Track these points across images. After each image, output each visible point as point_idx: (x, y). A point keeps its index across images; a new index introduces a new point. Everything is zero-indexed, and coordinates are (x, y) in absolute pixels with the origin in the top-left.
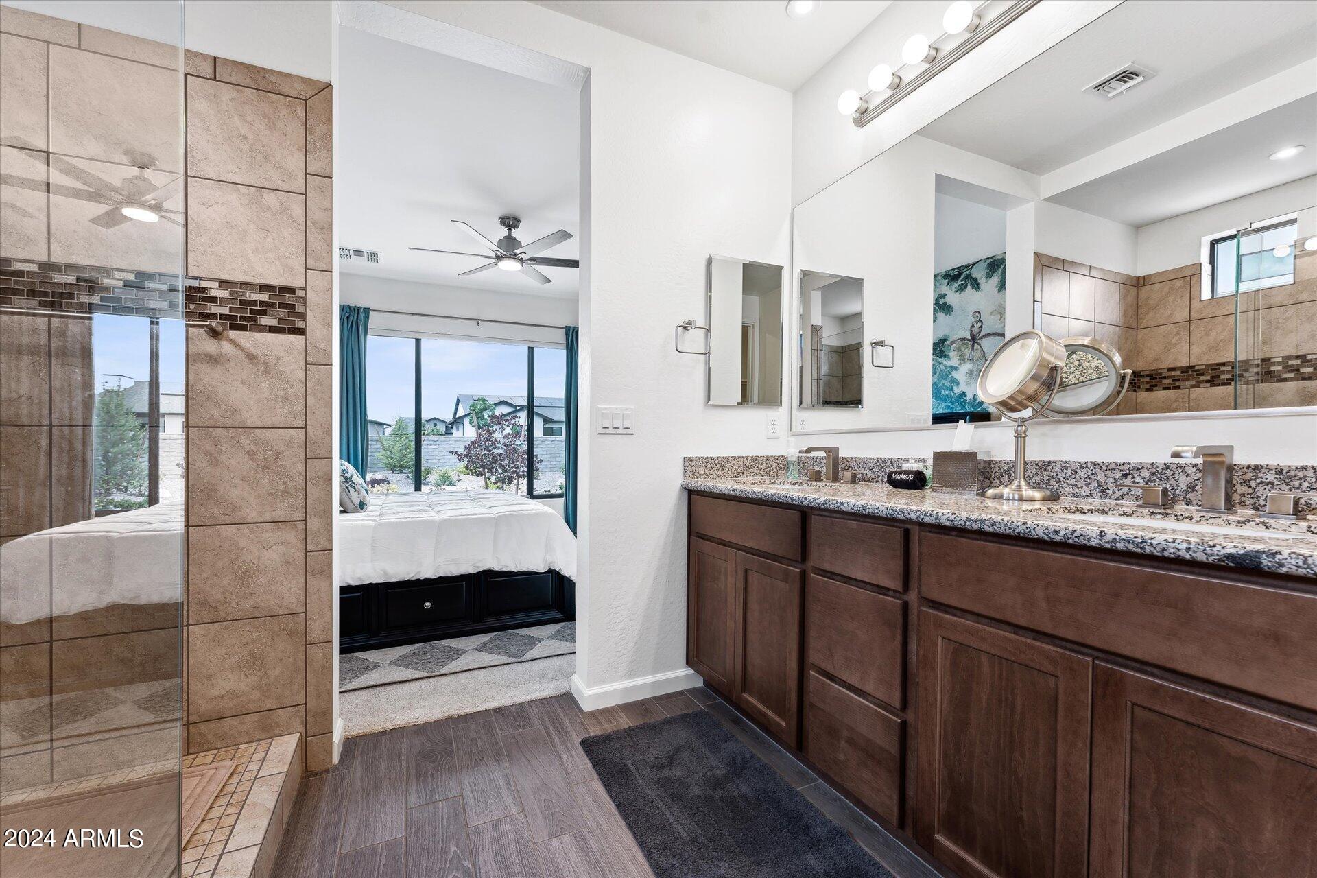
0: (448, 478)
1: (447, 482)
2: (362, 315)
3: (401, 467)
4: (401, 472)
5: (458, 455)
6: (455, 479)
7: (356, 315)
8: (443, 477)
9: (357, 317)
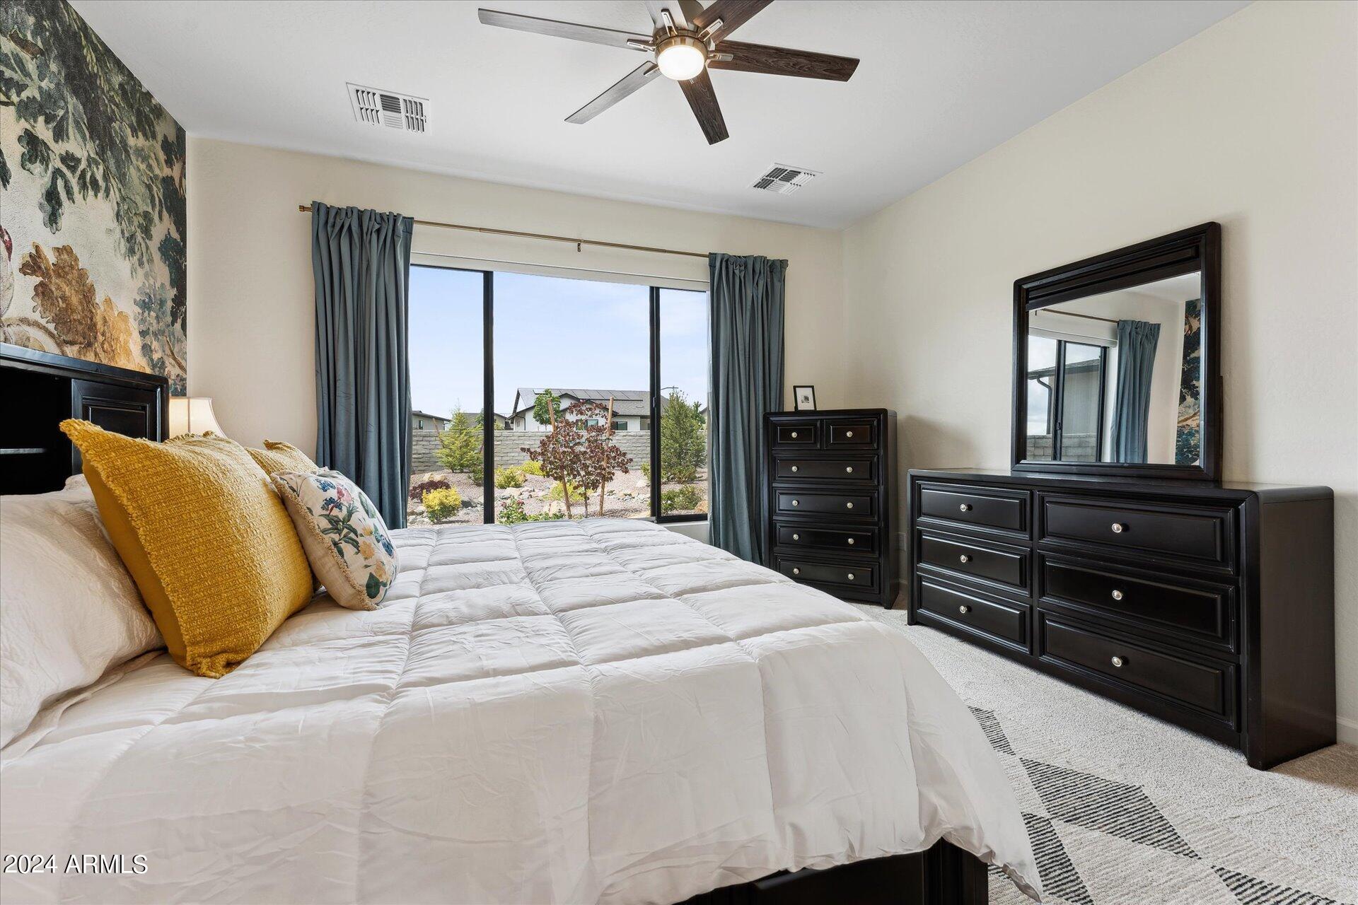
0: (513, 478)
1: (513, 483)
2: (400, 227)
3: (462, 465)
4: (462, 472)
5: (531, 453)
6: (521, 479)
7: (391, 227)
8: (508, 478)
9: (393, 230)
